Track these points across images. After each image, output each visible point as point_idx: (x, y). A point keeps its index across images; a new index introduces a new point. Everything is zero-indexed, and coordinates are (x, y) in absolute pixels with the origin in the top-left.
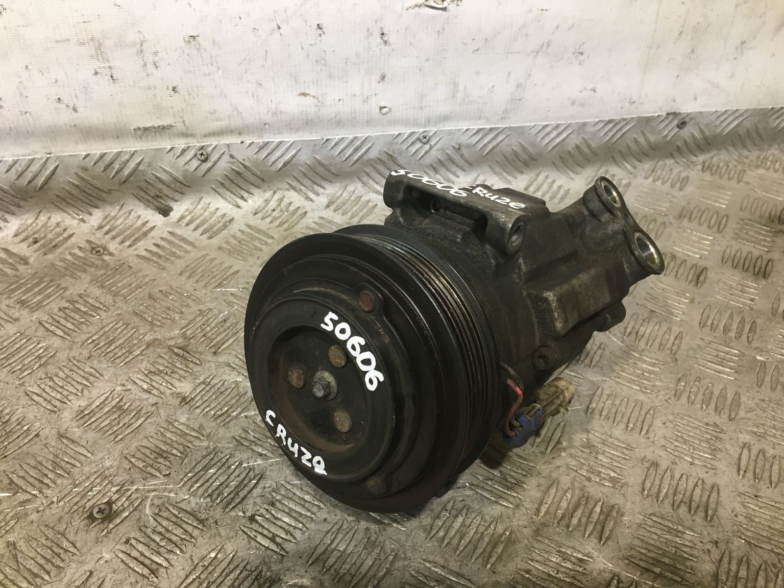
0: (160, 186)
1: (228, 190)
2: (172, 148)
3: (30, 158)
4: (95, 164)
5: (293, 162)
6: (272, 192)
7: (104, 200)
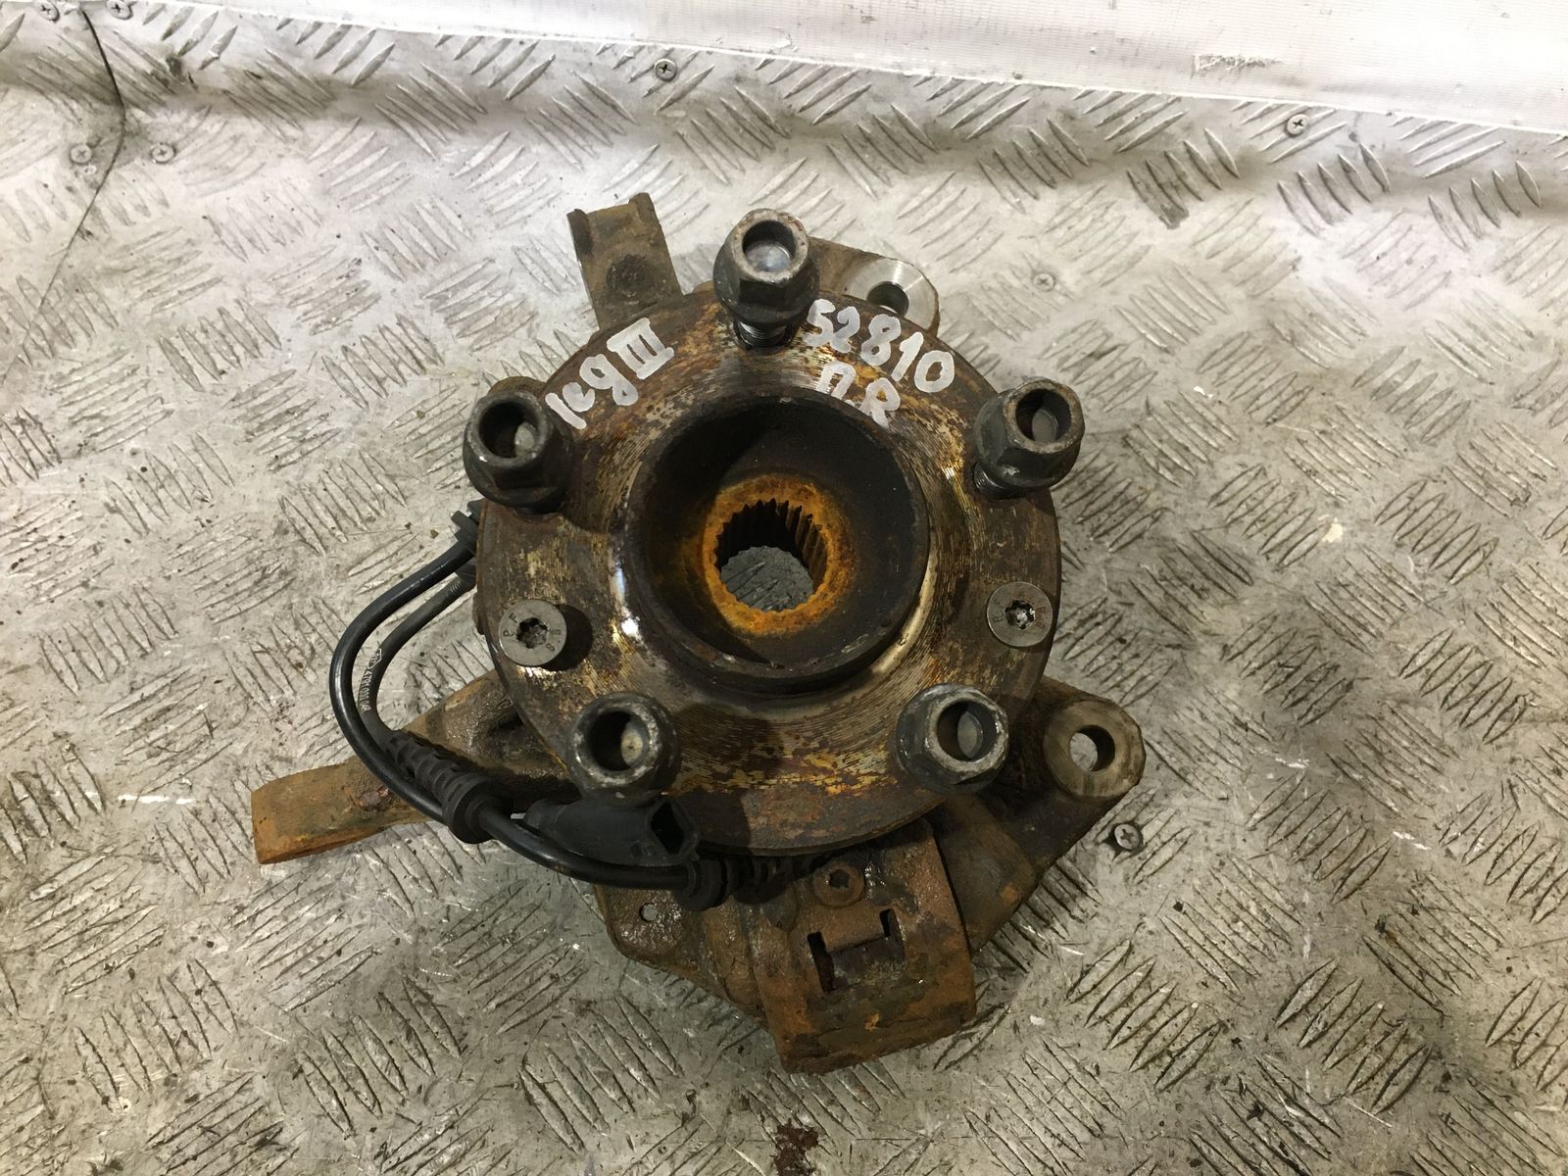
0: (1185, 167)
1: (1308, 195)
2: (1249, 103)
3: (985, 81)
4: (1094, 109)
5: (1468, 167)
6: (1389, 215)
7: (1069, 177)
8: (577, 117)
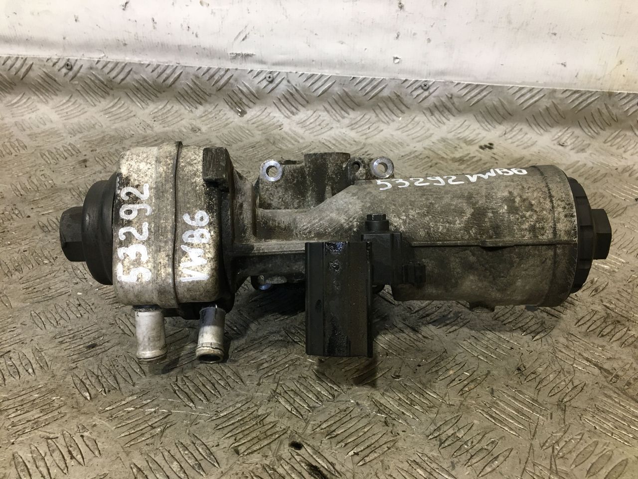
8: (44, 85)
